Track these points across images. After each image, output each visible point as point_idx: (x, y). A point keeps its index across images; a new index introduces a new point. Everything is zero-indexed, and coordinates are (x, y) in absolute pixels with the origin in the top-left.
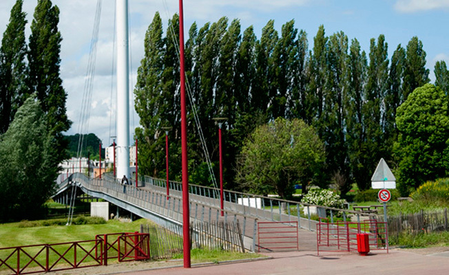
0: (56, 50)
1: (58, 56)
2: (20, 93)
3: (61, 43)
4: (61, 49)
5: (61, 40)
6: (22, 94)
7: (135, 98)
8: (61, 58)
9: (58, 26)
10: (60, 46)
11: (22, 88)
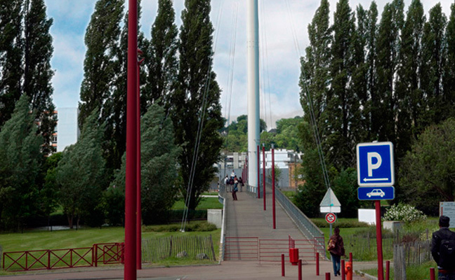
0: (208, 41)
1: (211, 48)
2: (171, 90)
3: (213, 34)
4: (213, 40)
5: (213, 31)
6: (174, 90)
7: (300, 91)
8: (213, 50)
9: (210, 15)
10: (212, 38)
11: (174, 83)
